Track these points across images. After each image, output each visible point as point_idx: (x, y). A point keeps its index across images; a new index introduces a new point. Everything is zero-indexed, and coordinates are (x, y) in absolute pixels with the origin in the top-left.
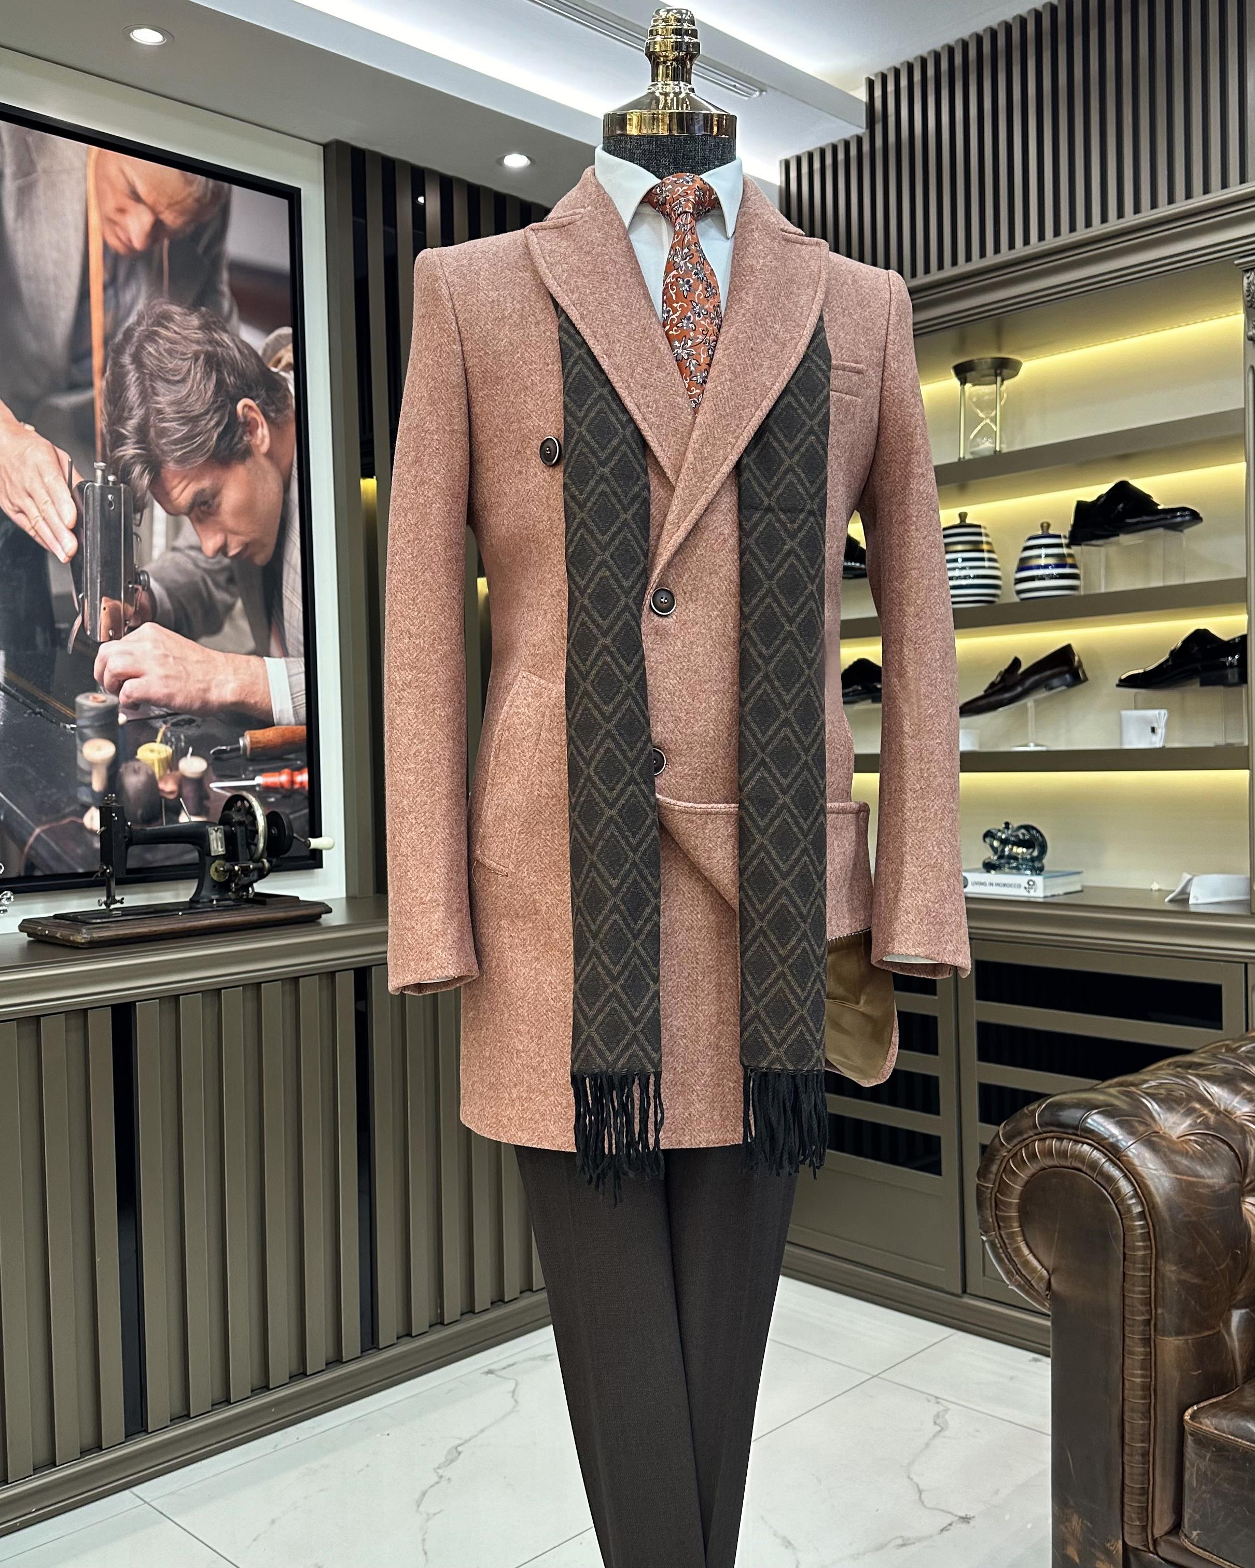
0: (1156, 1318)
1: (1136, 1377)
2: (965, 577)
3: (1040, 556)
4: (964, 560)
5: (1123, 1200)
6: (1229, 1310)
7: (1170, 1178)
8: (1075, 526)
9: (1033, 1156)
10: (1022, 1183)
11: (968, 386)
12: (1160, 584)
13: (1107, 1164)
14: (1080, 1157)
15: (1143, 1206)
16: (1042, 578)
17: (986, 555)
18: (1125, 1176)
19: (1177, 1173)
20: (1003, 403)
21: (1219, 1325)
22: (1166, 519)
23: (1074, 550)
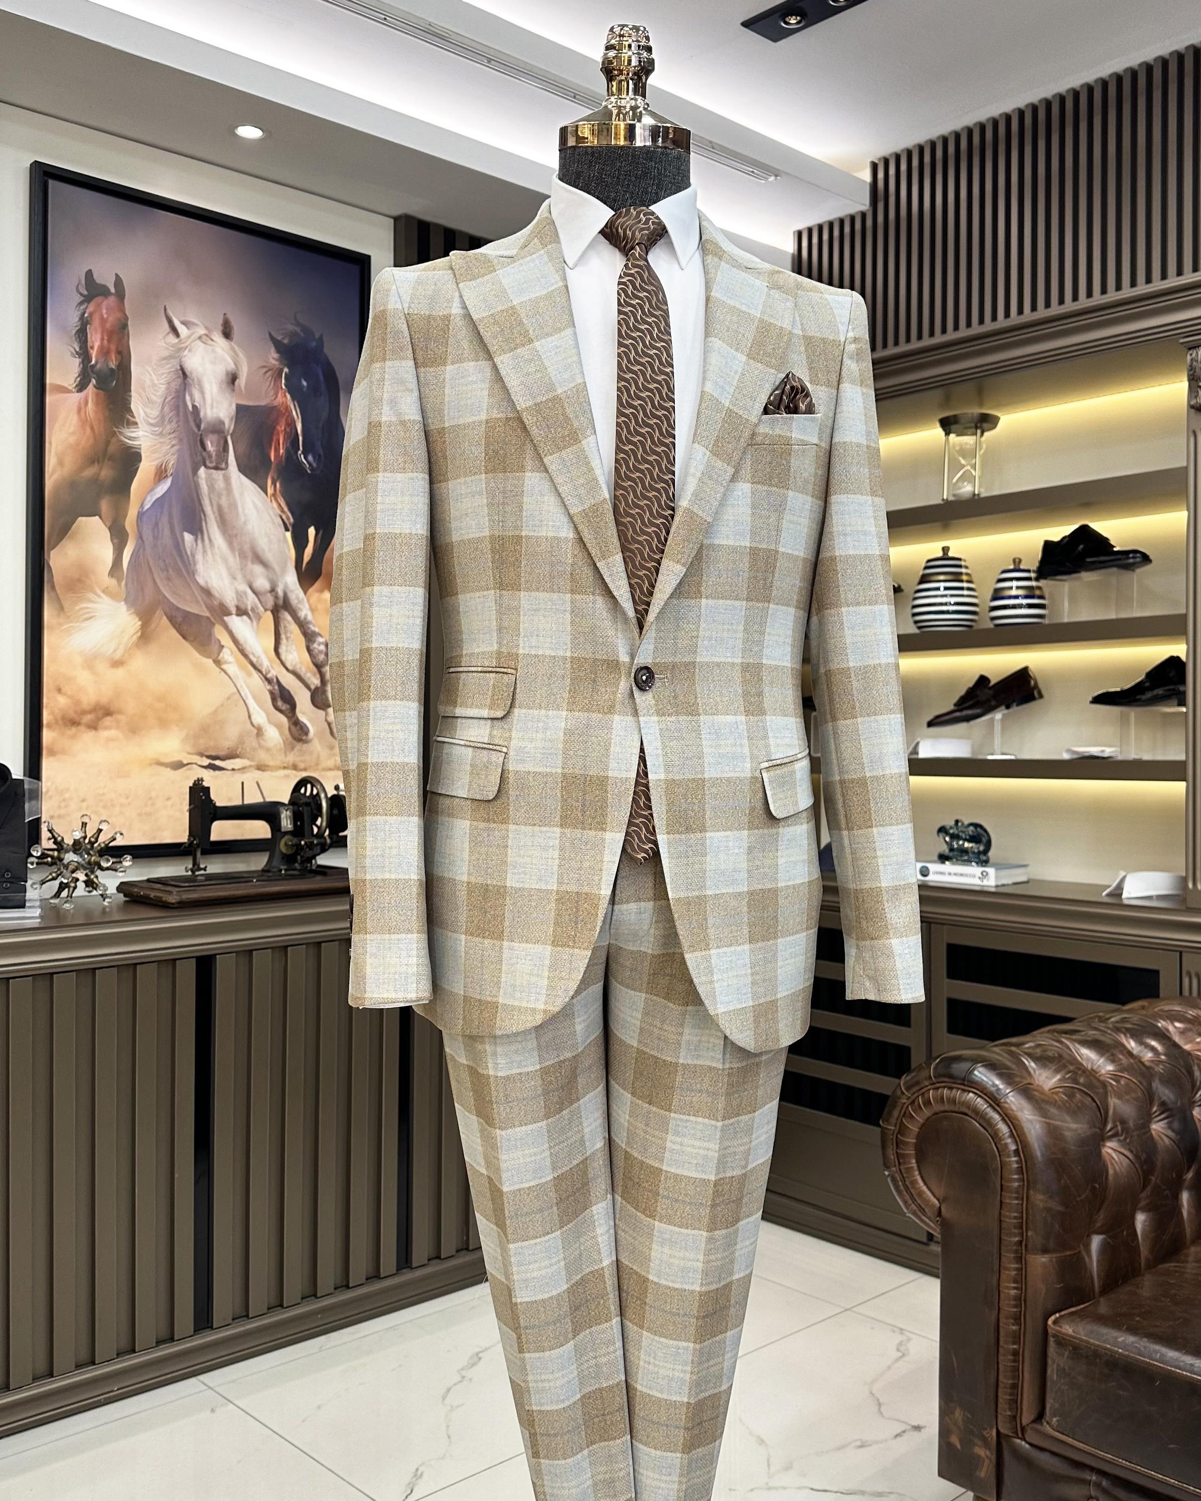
0: (1027, 1240)
1: (1010, 1291)
2: (946, 604)
3: (1011, 588)
4: (946, 589)
5: (1000, 1139)
6: (1089, 1236)
7: (1040, 1122)
8: (1043, 562)
9: (928, 1103)
10: (919, 1125)
11: (952, 436)
12: (1112, 616)
13: (989, 1110)
14: (967, 1105)
15: (1017, 1145)
16: (1014, 607)
17: (965, 585)
18: (1003, 1119)
19: (1046, 1117)
20: (982, 451)
21: (1079, 1246)
22: (1120, 559)
23: (1042, 583)
